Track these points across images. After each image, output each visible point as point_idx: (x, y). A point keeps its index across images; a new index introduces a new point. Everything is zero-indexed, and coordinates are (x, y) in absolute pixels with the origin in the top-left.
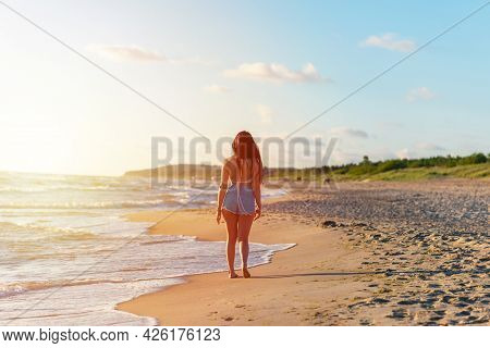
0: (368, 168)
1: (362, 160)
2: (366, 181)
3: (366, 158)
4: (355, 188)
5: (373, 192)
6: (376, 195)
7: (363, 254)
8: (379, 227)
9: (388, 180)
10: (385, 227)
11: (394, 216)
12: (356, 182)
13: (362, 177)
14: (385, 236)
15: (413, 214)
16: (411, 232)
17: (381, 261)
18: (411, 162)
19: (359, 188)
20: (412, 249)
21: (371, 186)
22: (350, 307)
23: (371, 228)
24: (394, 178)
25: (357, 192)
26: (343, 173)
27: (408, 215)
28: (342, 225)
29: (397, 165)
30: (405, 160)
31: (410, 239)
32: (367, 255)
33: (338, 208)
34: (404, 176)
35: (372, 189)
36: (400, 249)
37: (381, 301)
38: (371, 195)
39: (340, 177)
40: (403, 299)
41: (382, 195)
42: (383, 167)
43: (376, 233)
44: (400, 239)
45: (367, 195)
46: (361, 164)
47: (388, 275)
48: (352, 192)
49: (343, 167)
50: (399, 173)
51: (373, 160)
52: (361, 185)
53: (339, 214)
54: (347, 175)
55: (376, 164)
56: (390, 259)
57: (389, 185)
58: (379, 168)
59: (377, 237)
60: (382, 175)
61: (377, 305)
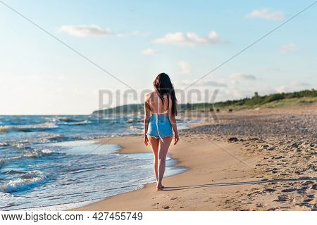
0: (258, 100)
1: (254, 95)
2: (257, 109)
3: (256, 93)
4: (250, 114)
5: (262, 116)
6: (264, 119)
7: (257, 159)
8: (267, 140)
9: (272, 107)
10: (271, 140)
11: (277, 132)
12: (250, 110)
13: (254, 106)
14: (271, 146)
15: (290, 130)
16: (289, 142)
17: (270, 163)
18: (287, 94)
19: (252, 114)
20: (290, 154)
21: (260, 112)
22: (249, 195)
23: (261, 141)
24: (276, 106)
25: (251, 117)
26: (241, 104)
27: (287, 131)
28: (242, 140)
29: (278, 97)
30: (283, 94)
31: (289, 147)
32: (259, 159)
33: (239, 128)
34: (283, 105)
35: (261, 114)
36: (282, 155)
37: (270, 190)
38: (262, 119)
39: (239, 107)
40: (285, 188)
41: (268, 118)
42: (268, 99)
43: (265, 144)
44: (281, 148)
45: (258, 119)
46: (253, 98)
47: (274, 172)
48: (248, 117)
49: (241, 101)
50: (280, 103)
51: (261, 95)
52: (254, 112)
53: (239, 132)
54: (244, 106)
55: (264, 98)
56: (275, 161)
57: (273, 111)
58: (266, 100)
59: (266, 147)
60: (268, 104)
61: (268, 193)
